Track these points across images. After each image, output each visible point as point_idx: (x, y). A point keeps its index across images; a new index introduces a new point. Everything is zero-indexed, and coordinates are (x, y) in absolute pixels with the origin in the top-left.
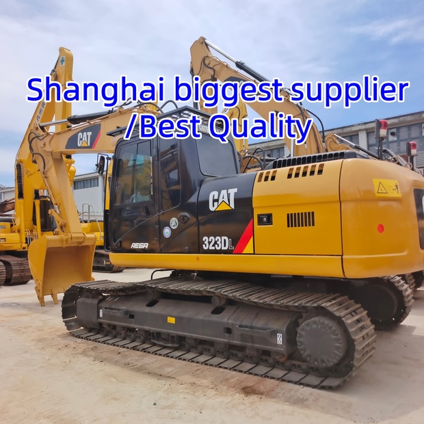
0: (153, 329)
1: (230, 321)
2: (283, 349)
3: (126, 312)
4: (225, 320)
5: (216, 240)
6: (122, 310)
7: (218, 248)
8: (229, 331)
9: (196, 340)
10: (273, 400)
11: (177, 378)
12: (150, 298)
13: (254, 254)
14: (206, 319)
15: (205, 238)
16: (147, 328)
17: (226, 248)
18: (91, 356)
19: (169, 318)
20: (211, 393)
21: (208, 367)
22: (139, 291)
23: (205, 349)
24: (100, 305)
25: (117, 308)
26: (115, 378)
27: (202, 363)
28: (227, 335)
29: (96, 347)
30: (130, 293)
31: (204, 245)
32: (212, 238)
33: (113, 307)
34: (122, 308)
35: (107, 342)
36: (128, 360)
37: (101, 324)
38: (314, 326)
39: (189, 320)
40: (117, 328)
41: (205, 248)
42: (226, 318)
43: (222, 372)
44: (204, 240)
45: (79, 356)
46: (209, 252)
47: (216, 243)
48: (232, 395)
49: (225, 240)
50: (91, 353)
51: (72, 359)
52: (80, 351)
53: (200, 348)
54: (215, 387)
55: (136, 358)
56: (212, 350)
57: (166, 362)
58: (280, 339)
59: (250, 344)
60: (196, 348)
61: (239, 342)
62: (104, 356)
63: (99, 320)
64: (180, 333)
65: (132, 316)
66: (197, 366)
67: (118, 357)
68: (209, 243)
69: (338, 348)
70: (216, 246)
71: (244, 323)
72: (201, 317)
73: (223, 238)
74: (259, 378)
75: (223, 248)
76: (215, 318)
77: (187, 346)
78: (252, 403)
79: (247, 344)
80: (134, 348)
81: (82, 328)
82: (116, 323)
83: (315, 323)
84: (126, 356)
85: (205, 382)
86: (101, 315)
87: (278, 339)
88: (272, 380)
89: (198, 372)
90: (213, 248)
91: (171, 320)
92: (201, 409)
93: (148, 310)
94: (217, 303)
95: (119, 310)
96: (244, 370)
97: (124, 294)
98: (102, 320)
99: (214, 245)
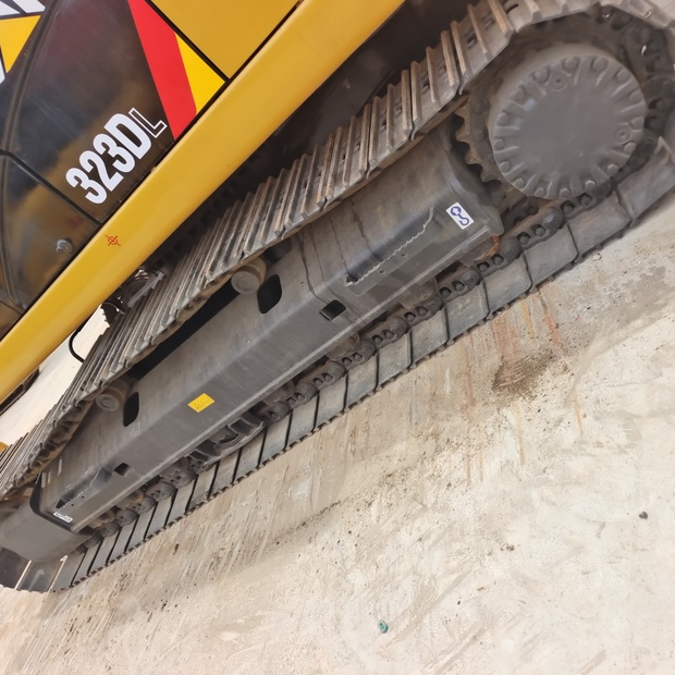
0: (186, 449)
1: (319, 290)
2: (485, 230)
3: (105, 474)
4: (307, 297)
5: (102, 150)
6: (91, 477)
7: (129, 166)
8: (334, 309)
9: (285, 386)
10: (595, 346)
11: (341, 496)
12: (115, 406)
13: (228, 81)
14: (266, 333)
15: (72, 176)
16: (173, 458)
17: (146, 144)
18: (133, 610)
19: (191, 405)
20: (450, 463)
21: (363, 407)
22: (80, 418)
23: (315, 380)
24: (42, 509)
25: (78, 482)
26: (228, 628)
27: (343, 412)
28: (339, 319)
29: (124, 576)
30: (68, 437)
31: (90, 196)
32: (85, 157)
33: (69, 487)
34: (86, 474)
35: (132, 544)
36: (208, 548)
37: (87, 530)
38: (530, 104)
39: (235, 368)
40: (123, 507)
41: (101, 198)
42: (303, 292)
43: (402, 393)
44: (74, 183)
45: (113, 632)
46: (118, 198)
47: (108, 160)
48: (498, 425)
49: (122, 128)
50: (129, 601)
51: (107, 655)
52: (104, 616)
53: (304, 388)
54: (439, 442)
55: (216, 526)
56: (331, 368)
57: (278, 477)
58: (461, 217)
59: (404, 289)
60: (297, 394)
61: (378, 307)
62: (157, 582)
63: (74, 528)
64: (244, 405)
65: (122, 468)
66: (341, 427)
67: (182, 562)
68: (94, 175)
69: (625, 97)
70: (117, 164)
71: (352, 264)
72: (252, 342)
73: (112, 125)
74: (486, 327)
75: (141, 152)
76: (281, 313)
77: (277, 409)
78: (568, 401)
79: (396, 295)
80: (190, 508)
81: (64, 559)
82: (110, 504)
83: (525, 94)
84: (194, 544)
85: (404, 448)
86: (68, 519)
87: (456, 219)
88: (517, 306)
89: (360, 439)
90: (118, 178)
91: (202, 403)
92: (497, 536)
93: (136, 430)
94: (252, 282)
95: (85, 483)
96: (439, 344)
97: (59, 450)
98: (80, 525)
99: (111, 171)
